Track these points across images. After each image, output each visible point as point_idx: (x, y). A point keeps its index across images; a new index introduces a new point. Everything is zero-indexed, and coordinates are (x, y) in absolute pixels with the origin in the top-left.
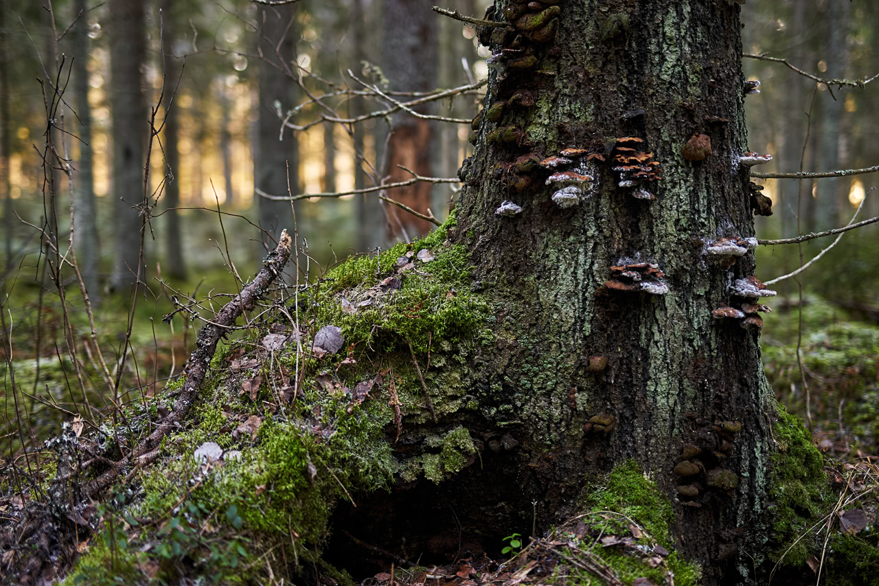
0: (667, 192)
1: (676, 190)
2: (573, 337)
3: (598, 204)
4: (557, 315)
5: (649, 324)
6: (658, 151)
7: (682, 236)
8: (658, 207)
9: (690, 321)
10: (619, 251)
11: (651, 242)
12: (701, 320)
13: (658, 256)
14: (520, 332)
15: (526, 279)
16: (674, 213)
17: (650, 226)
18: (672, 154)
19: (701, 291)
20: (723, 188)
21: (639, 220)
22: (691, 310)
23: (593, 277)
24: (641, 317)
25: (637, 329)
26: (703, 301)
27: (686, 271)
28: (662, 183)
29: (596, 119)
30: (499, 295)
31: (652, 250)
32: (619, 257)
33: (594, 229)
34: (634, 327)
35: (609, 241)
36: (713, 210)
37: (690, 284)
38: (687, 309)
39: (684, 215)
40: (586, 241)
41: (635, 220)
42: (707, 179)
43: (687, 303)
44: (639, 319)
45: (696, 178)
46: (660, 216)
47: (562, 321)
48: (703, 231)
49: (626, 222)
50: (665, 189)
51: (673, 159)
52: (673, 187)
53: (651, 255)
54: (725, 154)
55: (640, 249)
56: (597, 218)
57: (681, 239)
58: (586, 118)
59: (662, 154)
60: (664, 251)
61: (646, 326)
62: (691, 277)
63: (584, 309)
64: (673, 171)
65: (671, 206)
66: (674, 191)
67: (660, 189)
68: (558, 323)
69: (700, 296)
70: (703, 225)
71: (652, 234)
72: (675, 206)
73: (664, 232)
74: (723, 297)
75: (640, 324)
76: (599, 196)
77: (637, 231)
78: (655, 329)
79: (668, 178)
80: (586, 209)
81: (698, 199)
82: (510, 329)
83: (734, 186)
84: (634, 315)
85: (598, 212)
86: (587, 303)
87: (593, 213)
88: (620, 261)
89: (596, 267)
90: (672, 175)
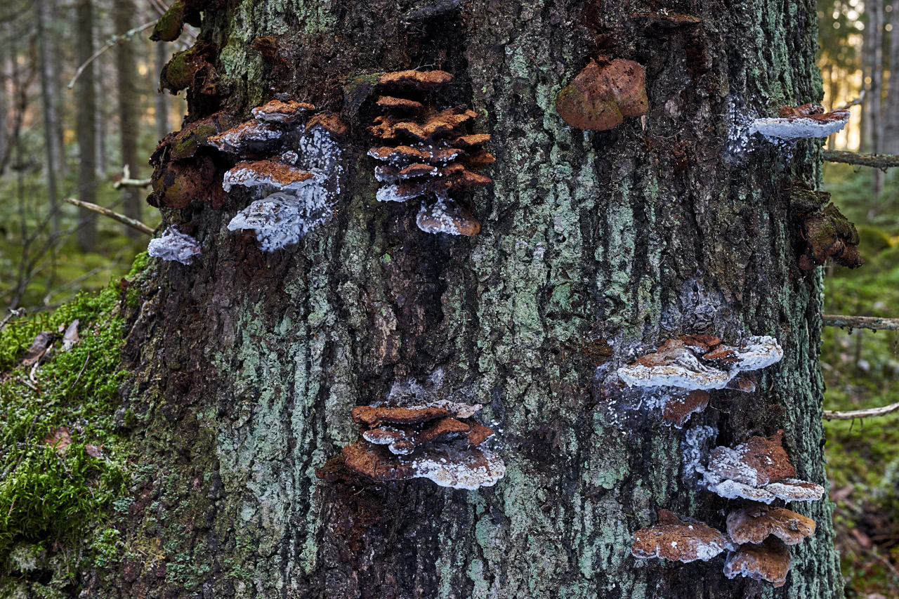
0: (520, 214)
1: (545, 209)
2: (283, 570)
3: (339, 243)
4: (253, 511)
5: (460, 557)
6: (498, 106)
7: (559, 330)
8: (492, 253)
9: (574, 556)
10: (390, 365)
11: (470, 344)
12: (605, 553)
13: (487, 382)
14: (173, 543)
15: (200, 415)
16: (537, 269)
17: (471, 303)
18: (537, 113)
19: (605, 477)
20: (690, 203)
21: (443, 287)
22: (577, 527)
23: (325, 426)
24: (441, 537)
25: (430, 568)
26: (609, 504)
27: (566, 424)
28: (507, 190)
29: (340, 25)
30: (152, 447)
31: (474, 367)
32: (391, 380)
33: (326, 306)
34: (425, 564)
35: (363, 339)
36: (654, 260)
37: (578, 460)
38: (568, 522)
39: (565, 275)
40: (309, 337)
41: (433, 286)
42: (636, 179)
43: (569, 508)
44: (436, 540)
45: (604, 175)
46: (497, 278)
47: (261, 528)
48: (616, 319)
49: (410, 293)
50: (515, 206)
51: (539, 127)
52: (539, 201)
53: (472, 380)
54: (705, 112)
55: (445, 362)
56: (336, 277)
57: (555, 339)
58: (318, 23)
59: (512, 112)
60: (505, 371)
61: (454, 560)
62: (579, 440)
63: (306, 507)
64: (538, 158)
65: (529, 254)
66: (538, 210)
67: (501, 205)
68: (252, 534)
69: (603, 492)
70: (619, 303)
71: (474, 325)
72: (541, 252)
73: (506, 319)
74: (674, 495)
75: (438, 554)
76: (342, 222)
77: (436, 315)
78: (476, 570)
79: (523, 177)
80: (311, 257)
81: (607, 233)
82: (156, 533)
83: (733, 196)
84: (425, 531)
85: (339, 265)
86: (312, 490)
87: (324, 266)
88: (395, 390)
89: (332, 402)
90: (534, 169)
